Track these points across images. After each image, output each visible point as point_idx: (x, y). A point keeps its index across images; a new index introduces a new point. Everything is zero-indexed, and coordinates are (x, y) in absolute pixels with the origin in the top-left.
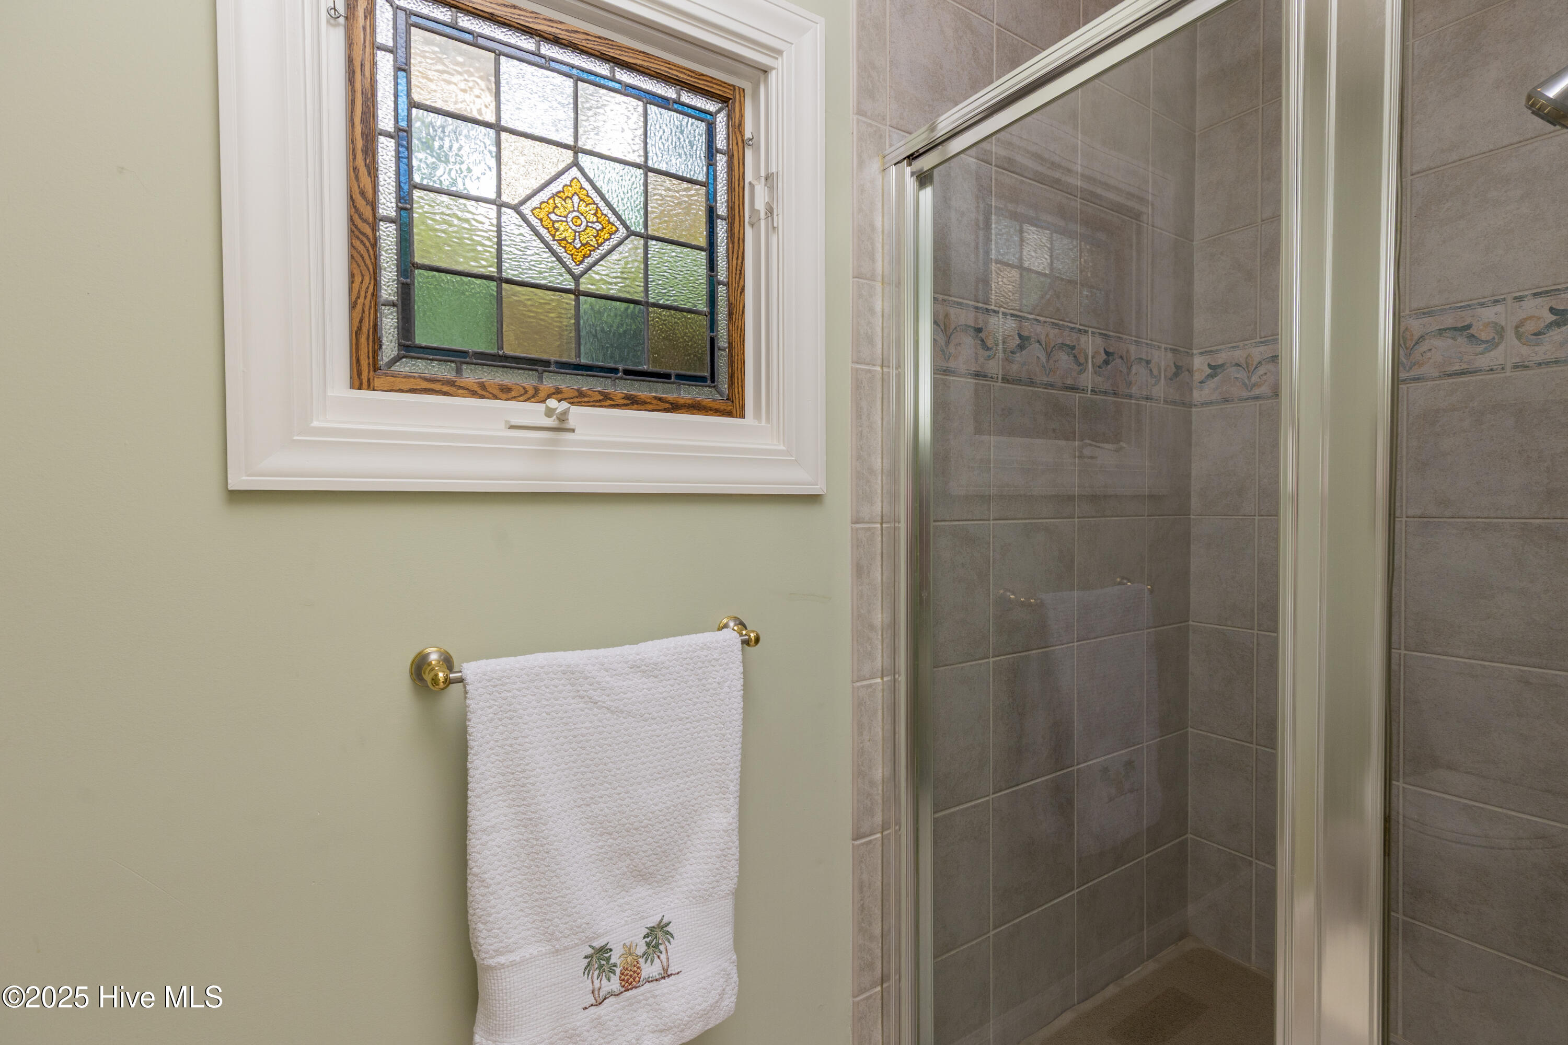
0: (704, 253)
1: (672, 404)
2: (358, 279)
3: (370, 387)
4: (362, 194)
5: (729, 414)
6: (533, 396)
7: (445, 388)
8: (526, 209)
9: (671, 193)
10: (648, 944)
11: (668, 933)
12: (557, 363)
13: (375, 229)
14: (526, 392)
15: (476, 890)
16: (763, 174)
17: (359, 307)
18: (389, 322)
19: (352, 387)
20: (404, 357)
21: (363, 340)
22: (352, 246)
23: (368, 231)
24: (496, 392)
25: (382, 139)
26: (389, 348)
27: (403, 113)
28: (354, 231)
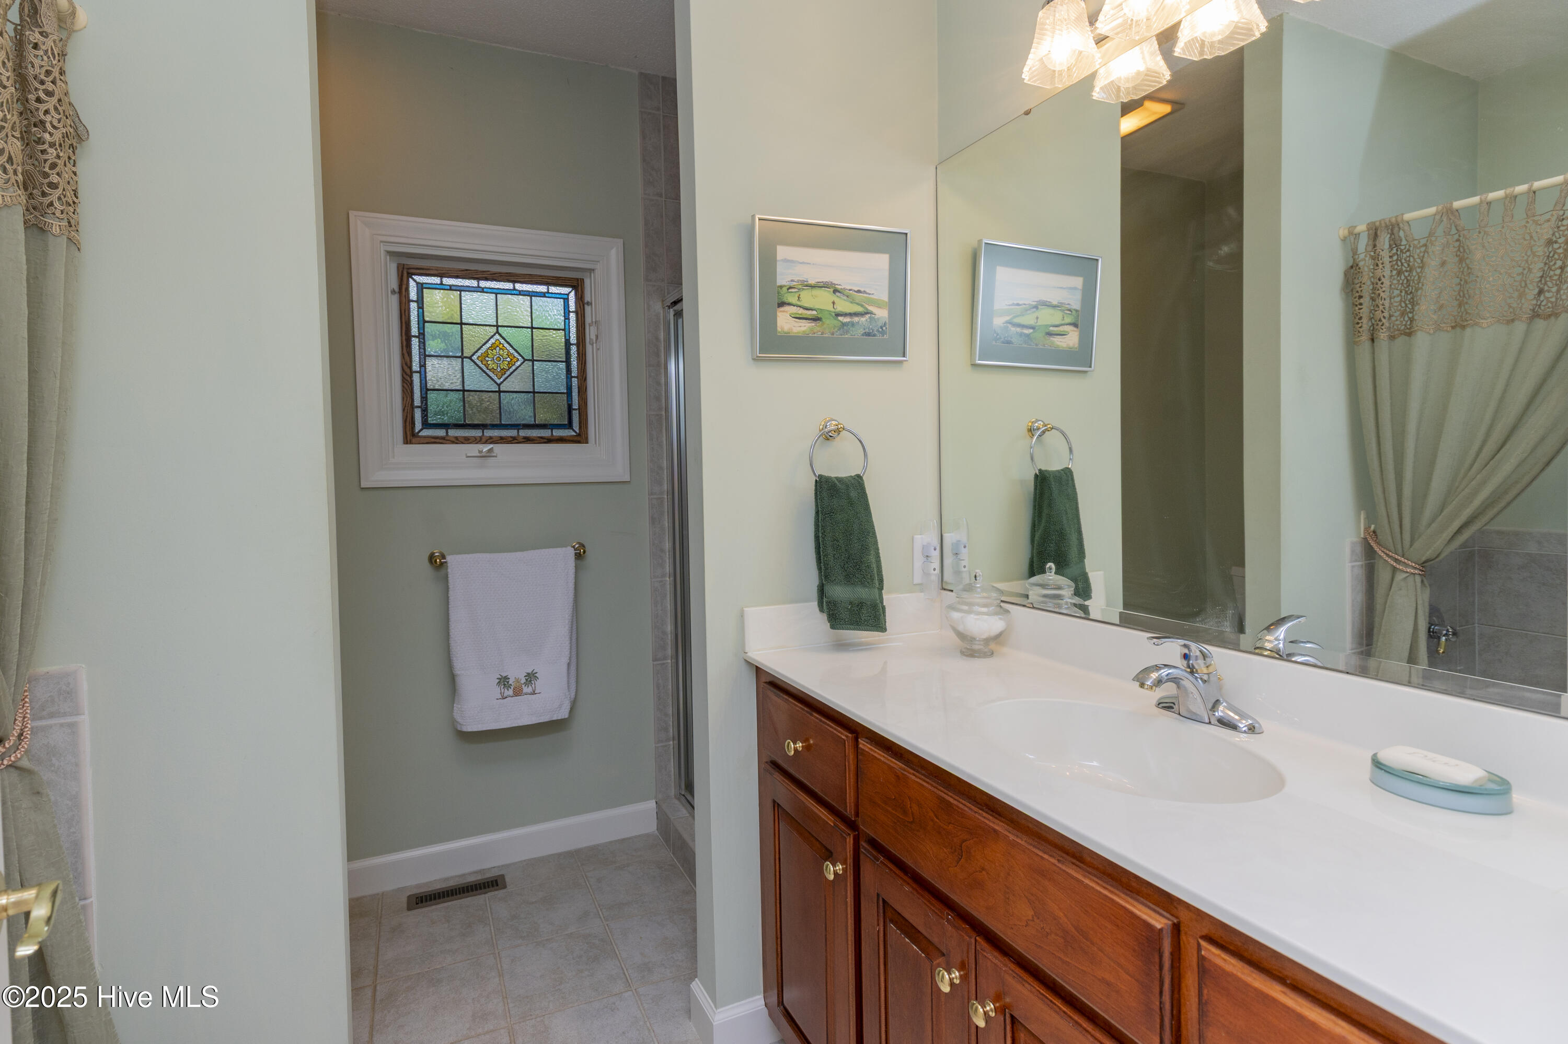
0: (564, 364)
1: (547, 439)
2: (405, 399)
3: (411, 443)
4: (406, 364)
5: (579, 442)
6: (479, 441)
7: (441, 441)
8: (475, 357)
9: (545, 338)
10: (526, 680)
11: (536, 676)
12: (490, 424)
13: (411, 377)
14: (476, 439)
15: (452, 642)
16: (594, 320)
17: (406, 411)
18: (418, 414)
19: (404, 443)
20: (424, 428)
21: (408, 424)
22: (403, 386)
23: (409, 379)
24: (462, 441)
25: (413, 339)
26: (418, 425)
27: (421, 325)
28: (404, 380)
